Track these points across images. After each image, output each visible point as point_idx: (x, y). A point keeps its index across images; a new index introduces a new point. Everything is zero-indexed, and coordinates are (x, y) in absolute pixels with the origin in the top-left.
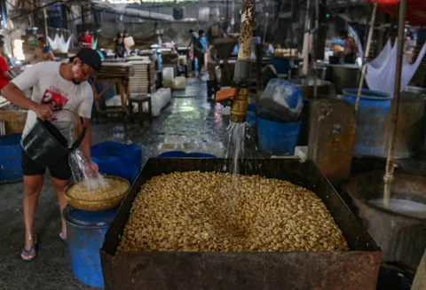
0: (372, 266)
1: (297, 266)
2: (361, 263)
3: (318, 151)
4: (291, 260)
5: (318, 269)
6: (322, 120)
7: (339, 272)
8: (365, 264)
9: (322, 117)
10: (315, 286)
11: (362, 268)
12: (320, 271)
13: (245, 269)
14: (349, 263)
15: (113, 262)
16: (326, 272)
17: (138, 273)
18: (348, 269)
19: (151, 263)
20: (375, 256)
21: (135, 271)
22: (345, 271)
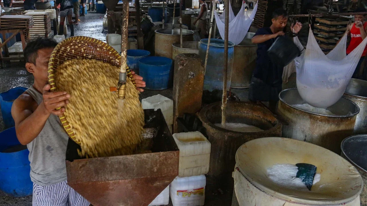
0: (176, 156)
1: (147, 159)
2: (172, 156)
3: (179, 90)
4: (145, 157)
5: (155, 160)
6: (181, 69)
7: (164, 160)
8: (173, 156)
9: (181, 67)
10: (155, 167)
11: (172, 158)
12: (156, 160)
13: (126, 162)
14: (167, 156)
15: (71, 164)
16: (158, 161)
17: (82, 168)
18: (167, 159)
19: (88, 163)
20: (177, 152)
21: (81, 167)
22: (166, 159)
